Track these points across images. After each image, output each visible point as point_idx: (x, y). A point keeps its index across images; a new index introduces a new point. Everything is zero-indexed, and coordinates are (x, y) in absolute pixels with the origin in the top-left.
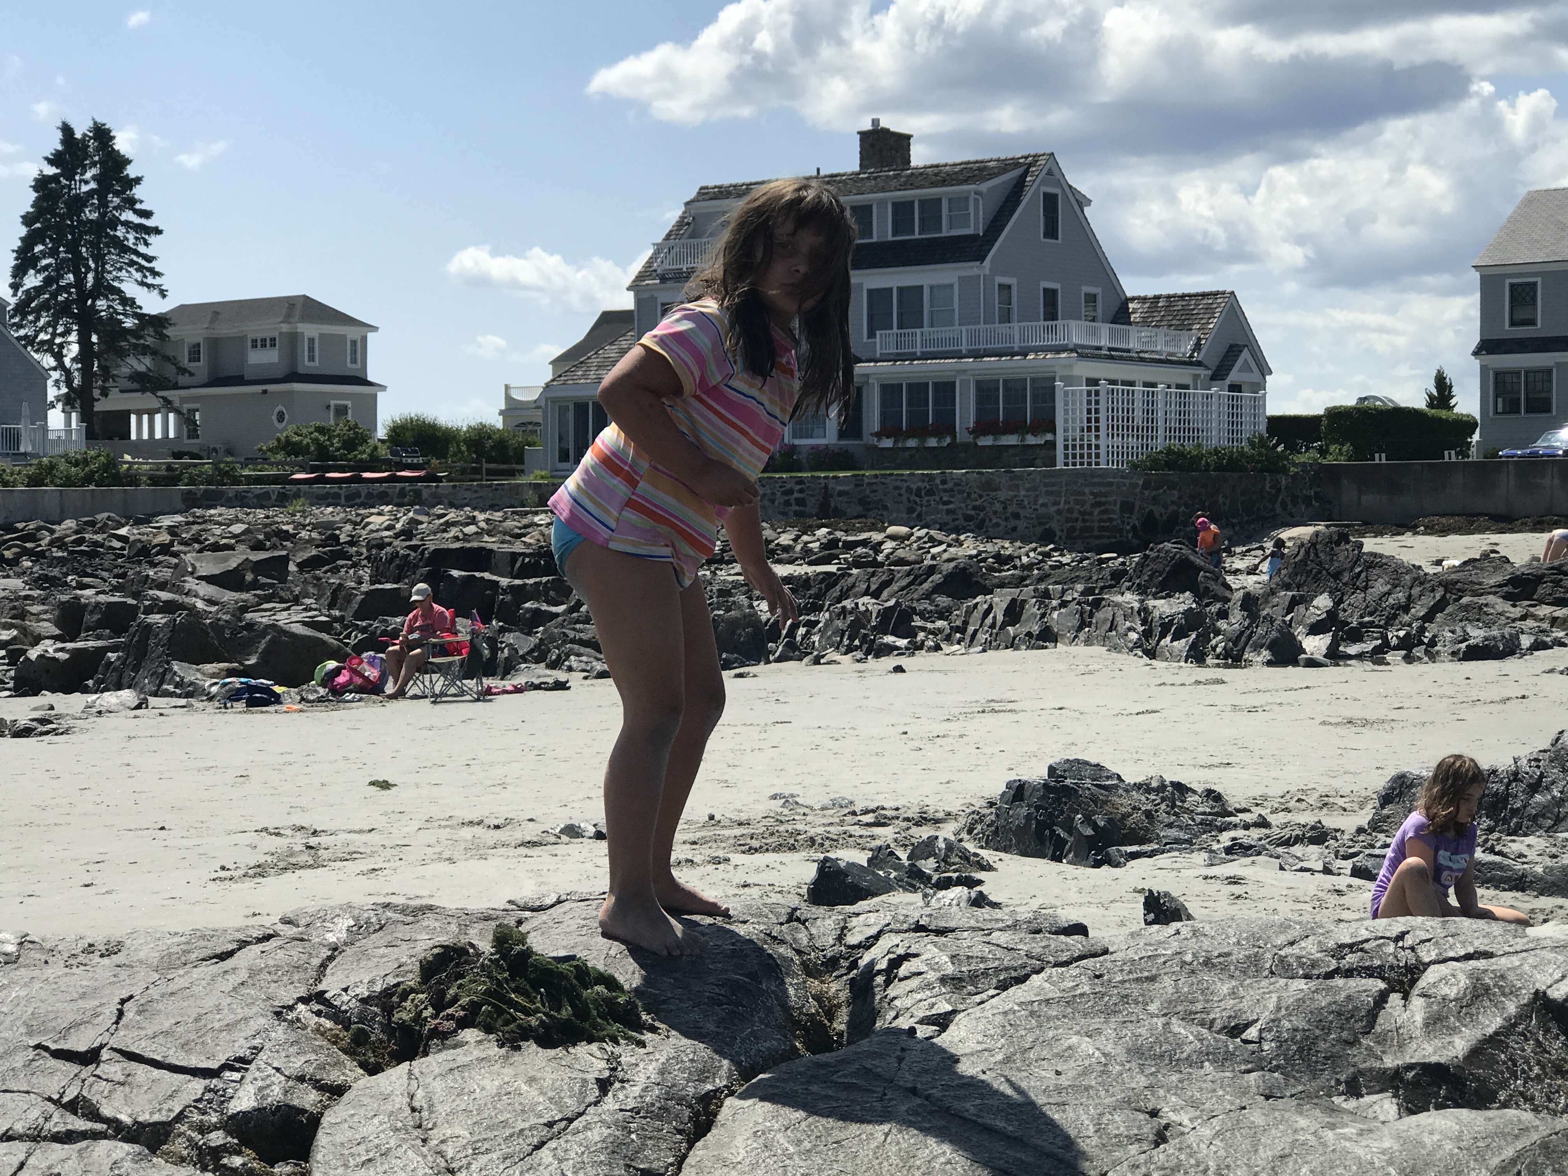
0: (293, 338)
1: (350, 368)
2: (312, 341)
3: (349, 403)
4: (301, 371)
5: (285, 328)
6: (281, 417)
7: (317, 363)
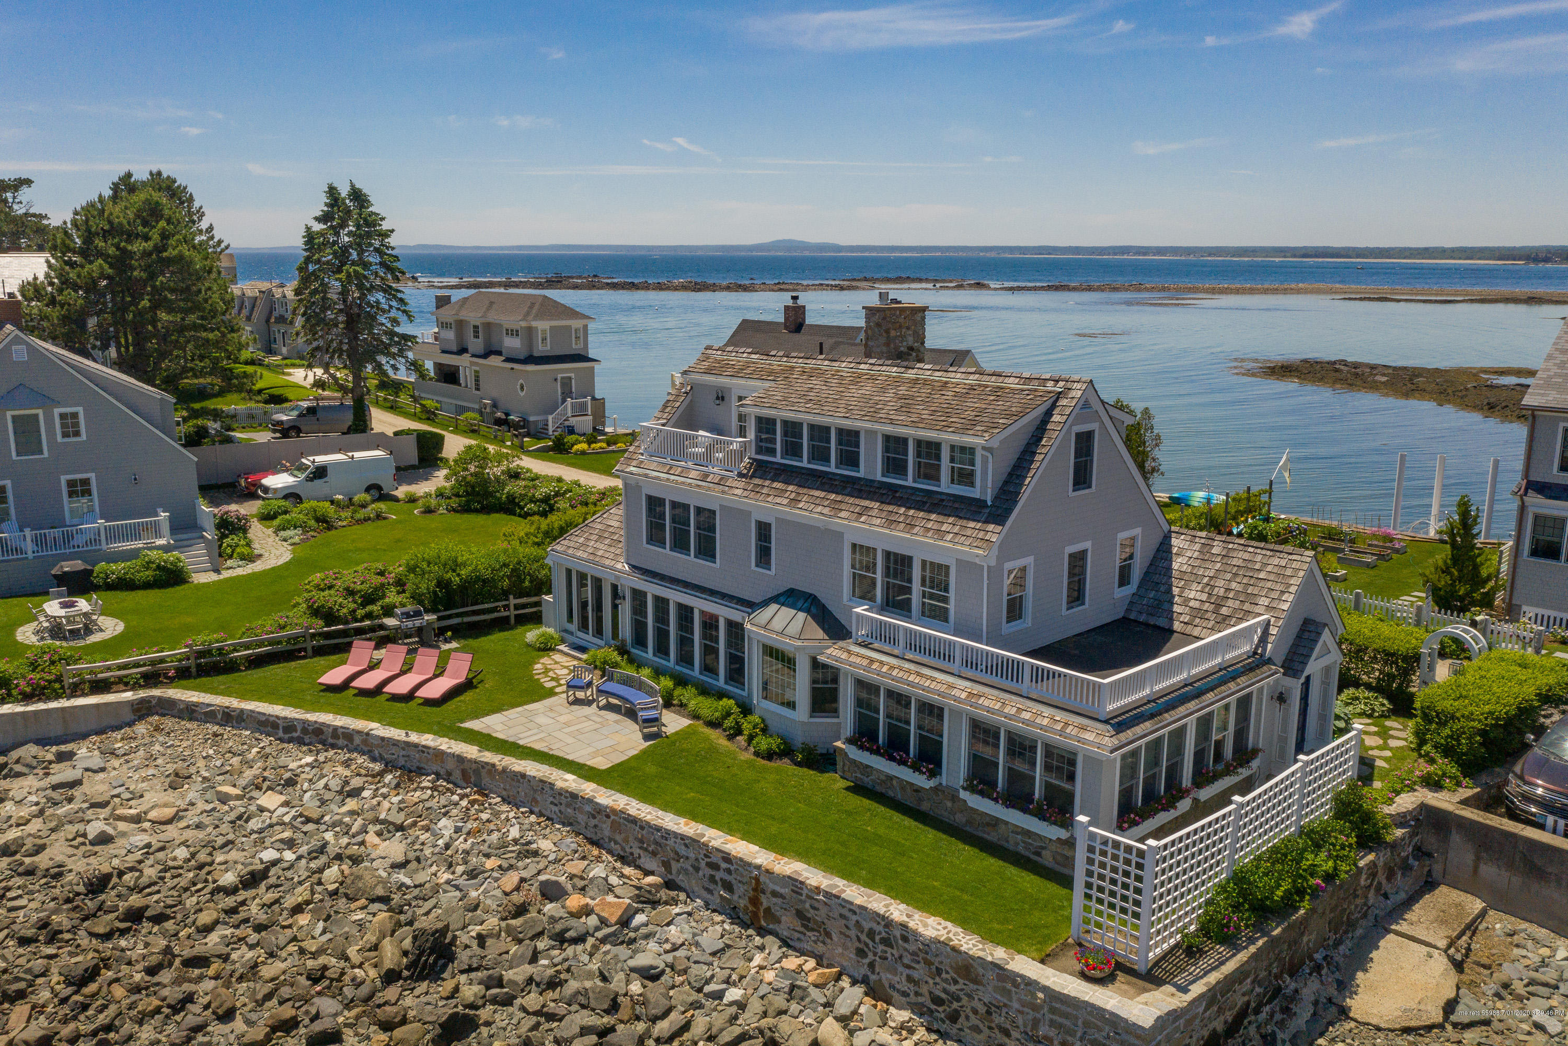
0: (530, 331)
1: (575, 347)
2: (544, 331)
3: (573, 375)
4: (536, 354)
5: (524, 324)
6: (522, 388)
7: (549, 348)
